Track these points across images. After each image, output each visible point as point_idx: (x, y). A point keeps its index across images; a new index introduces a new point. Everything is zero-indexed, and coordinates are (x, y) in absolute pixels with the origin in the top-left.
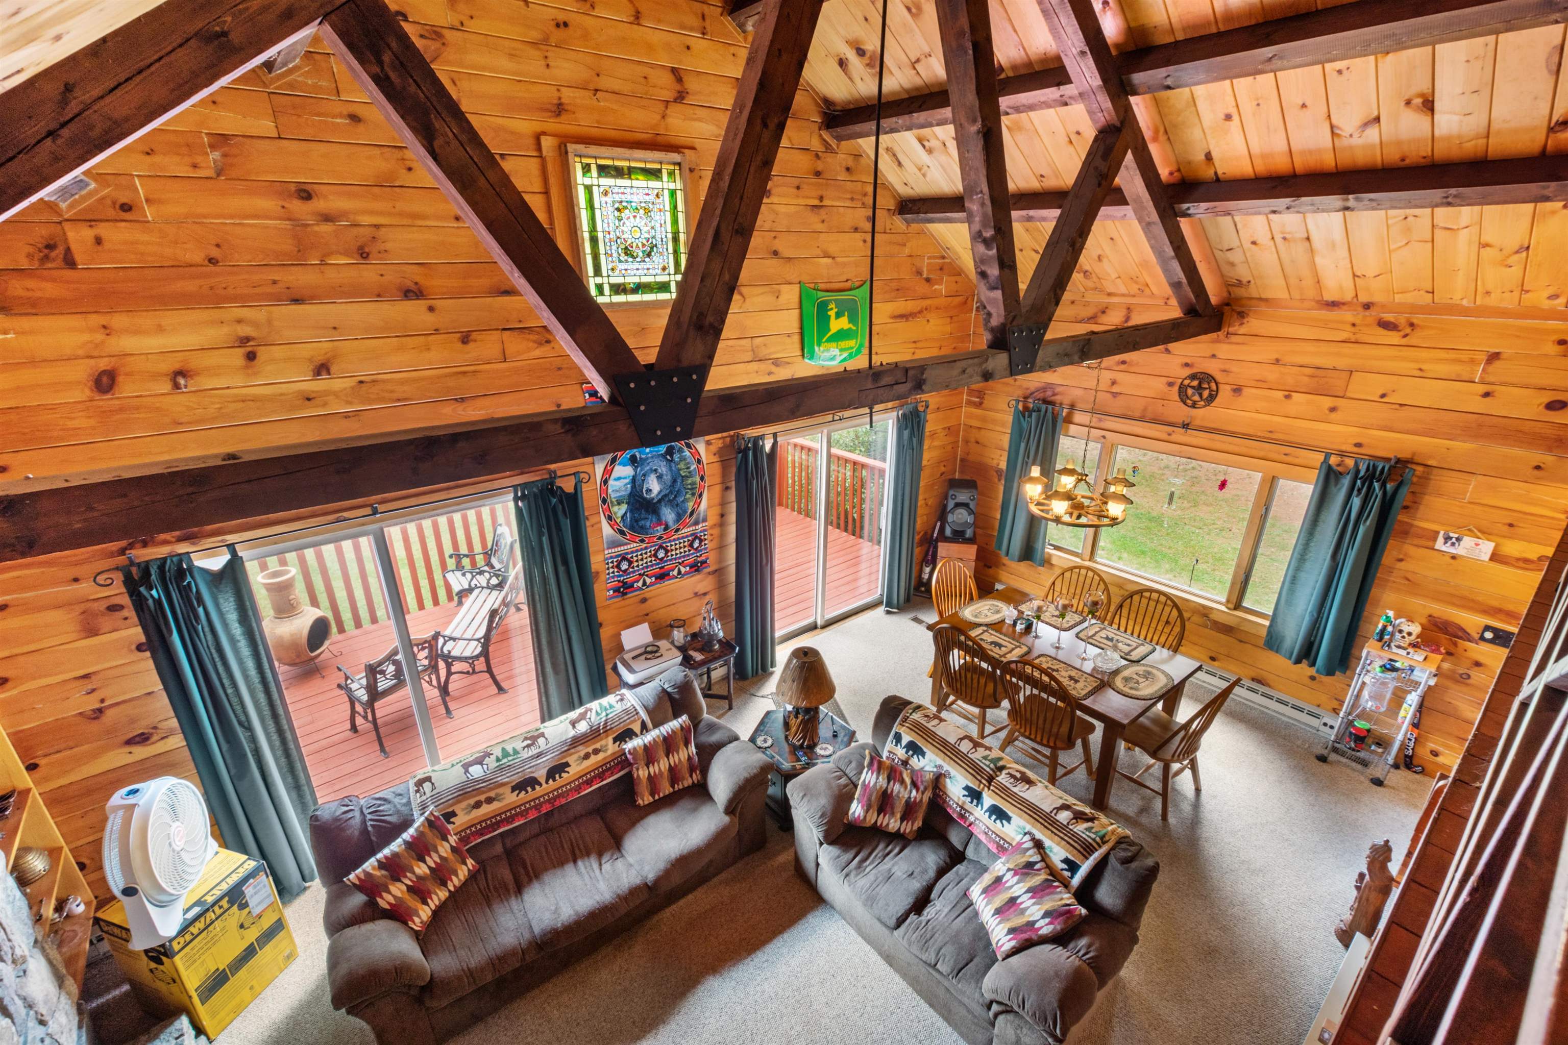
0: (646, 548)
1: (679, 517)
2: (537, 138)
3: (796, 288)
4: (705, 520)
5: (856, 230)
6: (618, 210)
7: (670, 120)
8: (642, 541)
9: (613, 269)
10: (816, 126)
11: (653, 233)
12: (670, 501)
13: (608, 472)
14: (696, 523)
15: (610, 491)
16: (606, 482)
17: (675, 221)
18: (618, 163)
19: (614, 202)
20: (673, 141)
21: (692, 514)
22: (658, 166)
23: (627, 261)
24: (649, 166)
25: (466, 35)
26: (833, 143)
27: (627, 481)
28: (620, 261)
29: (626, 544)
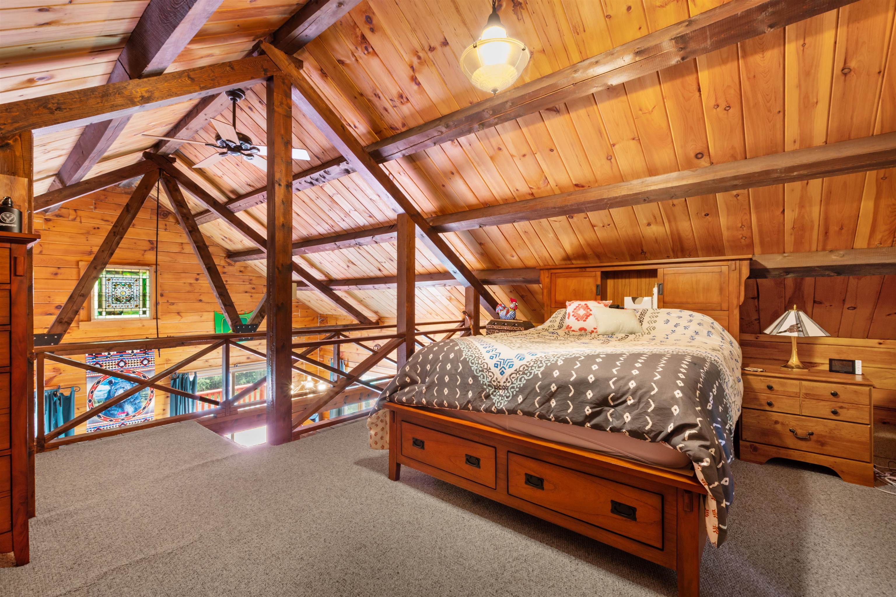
0: (113, 424)
1: (136, 409)
2: (78, 263)
3: (212, 314)
4: (152, 412)
5: (246, 292)
6: (115, 285)
7: (145, 256)
8: (111, 421)
9: (108, 306)
10: (223, 258)
11: (132, 293)
12: (131, 402)
13: (94, 388)
14: (147, 413)
15: (94, 396)
16: (92, 392)
17: (144, 288)
18: (116, 270)
19: (113, 283)
20: (147, 262)
21: (144, 408)
22: (138, 271)
23: (116, 303)
24: (133, 271)
25: (50, 232)
26: (233, 263)
27: (106, 392)
28: (113, 303)
29: (101, 422)
